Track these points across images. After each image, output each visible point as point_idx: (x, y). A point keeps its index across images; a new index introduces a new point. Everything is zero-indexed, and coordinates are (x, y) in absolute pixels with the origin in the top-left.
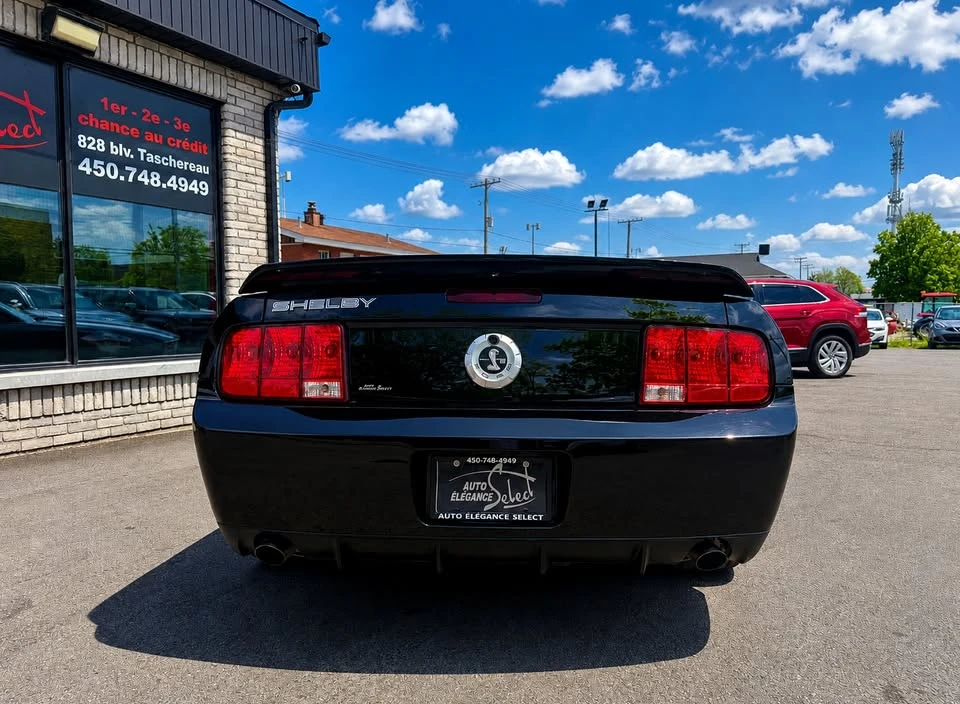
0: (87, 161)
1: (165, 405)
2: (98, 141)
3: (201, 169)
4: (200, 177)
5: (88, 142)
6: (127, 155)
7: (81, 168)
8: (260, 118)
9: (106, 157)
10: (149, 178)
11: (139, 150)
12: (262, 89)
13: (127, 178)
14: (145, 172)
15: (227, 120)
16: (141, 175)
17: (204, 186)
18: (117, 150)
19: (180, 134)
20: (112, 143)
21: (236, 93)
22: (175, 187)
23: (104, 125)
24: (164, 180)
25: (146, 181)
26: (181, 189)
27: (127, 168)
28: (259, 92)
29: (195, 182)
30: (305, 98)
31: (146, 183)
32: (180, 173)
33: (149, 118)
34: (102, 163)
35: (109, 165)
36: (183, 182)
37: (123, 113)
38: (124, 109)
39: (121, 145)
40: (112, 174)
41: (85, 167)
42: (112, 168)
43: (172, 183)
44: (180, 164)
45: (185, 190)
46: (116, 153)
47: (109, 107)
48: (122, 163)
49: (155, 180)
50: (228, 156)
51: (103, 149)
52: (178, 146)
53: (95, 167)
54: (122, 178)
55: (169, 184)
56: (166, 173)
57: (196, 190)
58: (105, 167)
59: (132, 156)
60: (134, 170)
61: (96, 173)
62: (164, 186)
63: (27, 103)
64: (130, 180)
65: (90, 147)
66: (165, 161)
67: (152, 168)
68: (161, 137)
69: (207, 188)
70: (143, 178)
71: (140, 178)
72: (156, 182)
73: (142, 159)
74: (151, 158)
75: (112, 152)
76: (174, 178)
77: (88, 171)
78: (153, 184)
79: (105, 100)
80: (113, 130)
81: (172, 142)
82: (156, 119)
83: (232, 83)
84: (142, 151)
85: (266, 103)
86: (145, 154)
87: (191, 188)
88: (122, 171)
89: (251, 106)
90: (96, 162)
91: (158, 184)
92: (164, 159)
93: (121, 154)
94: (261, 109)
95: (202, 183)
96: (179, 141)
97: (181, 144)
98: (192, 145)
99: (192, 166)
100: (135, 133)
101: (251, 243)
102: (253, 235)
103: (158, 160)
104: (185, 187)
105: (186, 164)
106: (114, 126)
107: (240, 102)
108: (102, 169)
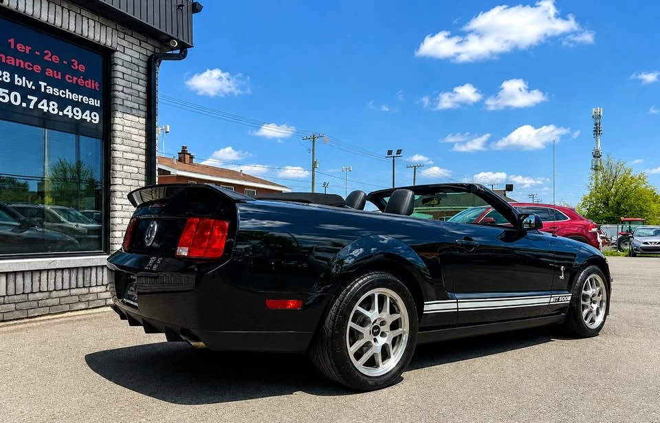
1: (54, 294)
2: (5, 73)
3: (92, 102)
4: (92, 109)
6: (29, 86)
8: (143, 64)
9: (11, 87)
10: (48, 106)
11: (40, 83)
12: (146, 42)
13: (28, 105)
14: (45, 101)
15: (116, 64)
16: (41, 103)
18: (19, 81)
19: (76, 73)
20: (16, 76)
21: (125, 43)
22: (70, 115)
23: (11, 61)
24: (61, 108)
25: (45, 109)
26: (75, 117)
27: (29, 97)
28: (143, 44)
29: (88, 112)
30: (181, 52)
31: (45, 111)
32: (75, 104)
33: (51, 57)
34: (7, 91)
35: (13, 94)
36: (77, 112)
37: (28, 52)
38: (28, 49)
39: (24, 78)
40: (16, 101)
42: (16, 96)
43: (68, 111)
44: (75, 97)
45: (79, 118)
46: (20, 84)
47: (15, 46)
48: (24, 92)
49: (53, 108)
50: (117, 93)
51: (8, 80)
52: (74, 82)
53: (1, 94)
54: (24, 105)
55: (65, 112)
56: (63, 103)
57: (88, 119)
58: (9, 94)
59: (34, 88)
60: (35, 99)
61: (1, 99)
62: (61, 113)
64: (32, 106)
66: (63, 94)
67: (50, 98)
68: (60, 73)
69: (97, 118)
70: (43, 106)
71: (40, 106)
72: (53, 110)
73: (43, 90)
74: (50, 90)
75: (16, 83)
76: (69, 108)
78: (52, 112)
79: (12, 41)
80: (17, 65)
81: (69, 79)
82: (56, 59)
83: (122, 35)
84: (43, 84)
85: (149, 54)
86: (45, 87)
87: (84, 117)
88: (24, 99)
89: (137, 55)
90: (1, 90)
91: (56, 112)
92: (61, 91)
93: (24, 85)
94: (145, 59)
95: (93, 114)
96: (75, 79)
97: (77, 81)
98: (87, 82)
99: (85, 99)
100: (37, 69)
101: (133, 163)
102: (135, 157)
103: (57, 92)
104: (79, 116)
105: (80, 97)
106: (19, 62)
107: (128, 51)
108: (7, 96)
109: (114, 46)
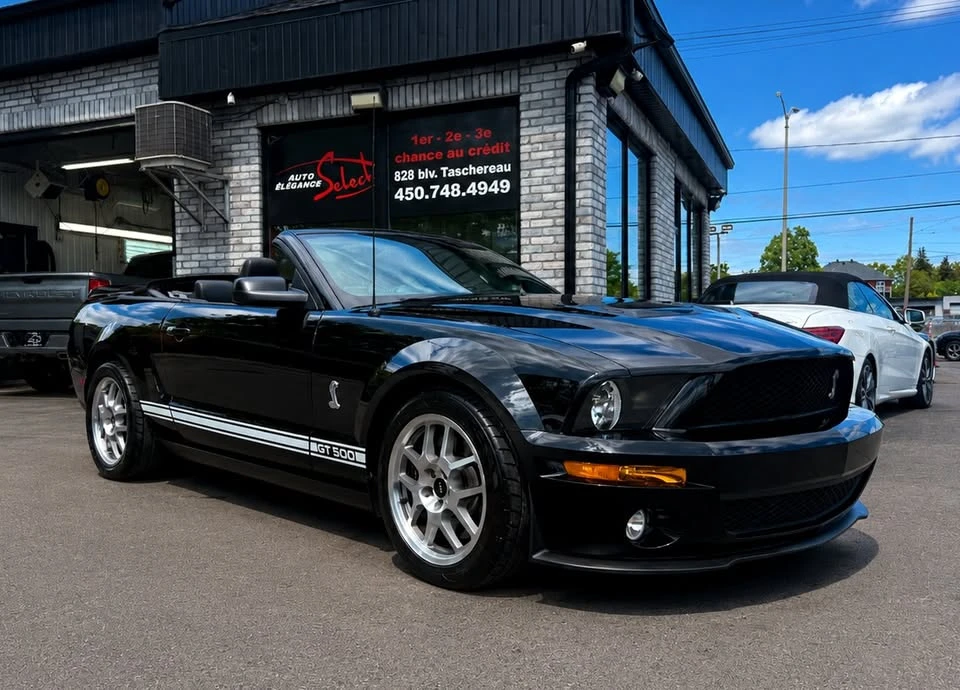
0: (401, 190)
2: (409, 172)
3: (501, 168)
4: (500, 176)
5: (401, 176)
6: (432, 176)
7: (396, 197)
8: (560, 93)
9: (416, 182)
10: (450, 190)
11: (442, 168)
13: (431, 196)
16: (443, 190)
17: (505, 184)
18: (423, 175)
19: (481, 142)
20: (420, 170)
22: (474, 192)
23: (415, 157)
24: (463, 189)
25: (447, 194)
26: (480, 193)
27: (432, 187)
29: (495, 183)
31: (447, 196)
32: (477, 178)
33: (452, 138)
34: (412, 189)
35: (417, 190)
36: (483, 186)
37: (429, 142)
38: (430, 138)
39: (427, 170)
40: (419, 195)
41: (399, 196)
42: (419, 191)
43: (472, 189)
44: (480, 170)
45: (485, 192)
46: (423, 178)
47: (418, 141)
48: (426, 184)
49: (455, 191)
51: (413, 178)
52: (479, 153)
53: (407, 193)
54: (427, 197)
55: (469, 191)
56: (464, 182)
57: (496, 190)
58: (413, 191)
59: (436, 176)
61: (407, 198)
62: (464, 194)
63: (362, 161)
64: (434, 196)
65: (403, 179)
66: (466, 171)
67: (451, 181)
68: (462, 151)
69: (508, 186)
70: (446, 192)
71: (442, 193)
72: (456, 193)
73: (444, 175)
74: (452, 173)
75: (420, 178)
76: (473, 185)
77: (401, 198)
78: (453, 195)
79: (415, 137)
80: (421, 160)
81: (472, 152)
82: (458, 137)
83: (526, 71)
84: (444, 169)
86: (447, 172)
87: (491, 190)
88: (429, 191)
89: (551, 85)
90: (407, 189)
91: (458, 195)
92: (464, 169)
93: (427, 177)
94: (561, 84)
95: (502, 182)
96: (479, 149)
97: (481, 151)
98: (493, 148)
99: (492, 169)
100: (439, 155)
101: (546, 231)
102: (549, 222)
103: (458, 172)
104: (484, 188)
105: (486, 167)
106: (423, 157)
107: (534, 87)
108: (411, 193)
109: (514, 89)
